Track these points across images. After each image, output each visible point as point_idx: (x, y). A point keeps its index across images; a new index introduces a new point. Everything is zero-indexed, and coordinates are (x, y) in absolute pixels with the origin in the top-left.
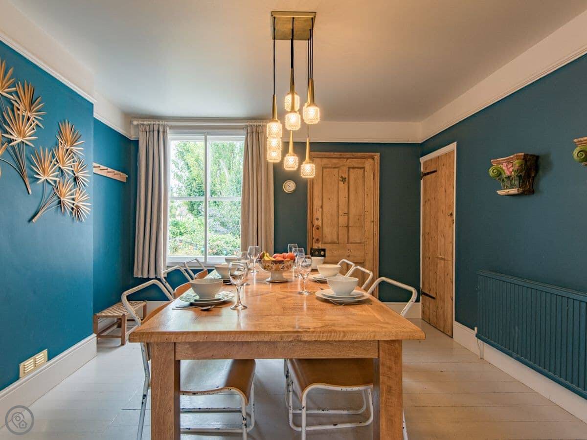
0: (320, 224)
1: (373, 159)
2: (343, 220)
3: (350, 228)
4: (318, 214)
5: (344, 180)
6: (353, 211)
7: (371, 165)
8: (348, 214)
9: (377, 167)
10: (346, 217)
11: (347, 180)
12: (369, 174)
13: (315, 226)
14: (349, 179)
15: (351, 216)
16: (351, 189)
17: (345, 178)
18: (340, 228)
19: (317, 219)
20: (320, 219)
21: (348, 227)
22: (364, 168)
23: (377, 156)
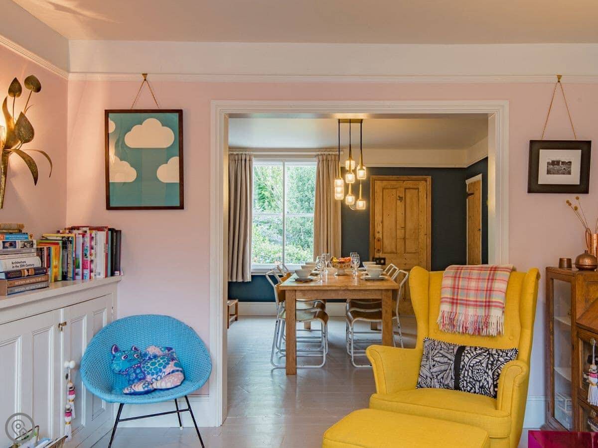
0: (381, 236)
1: (426, 181)
2: (400, 233)
3: (406, 240)
4: (379, 228)
5: (401, 199)
6: (409, 225)
7: (424, 186)
8: (404, 228)
9: (429, 188)
10: (403, 231)
11: (404, 199)
12: (422, 194)
13: (376, 238)
15: (407, 230)
16: (408, 206)
18: (398, 240)
19: (378, 232)
20: (381, 232)
21: (404, 239)
22: (418, 189)
23: (429, 178)
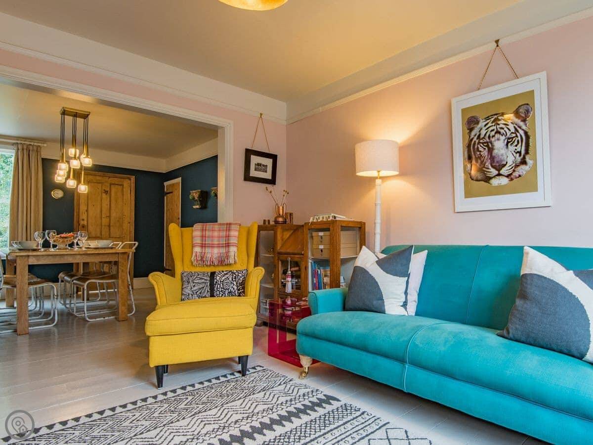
0: (85, 223)
1: (130, 179)
2: (105, 221)
3: (111, 227)
4: (84, 216)
5: (106, 192)
6: (114, 215)
7: (129, 184)
8: (110, 217)
9: (133, 185)
10: (108, 220)
11: (109, 192)
12: (127, 190)
13: (81, 225)
14: (110, 192)
15: (112, 218)
16: (112, 198)
17: (107, 191)
18: (103, 227)
19: (83, 220)
20: (86, 219)
21: (109, 226)
22: (123, 185)
23: (133, 178)
